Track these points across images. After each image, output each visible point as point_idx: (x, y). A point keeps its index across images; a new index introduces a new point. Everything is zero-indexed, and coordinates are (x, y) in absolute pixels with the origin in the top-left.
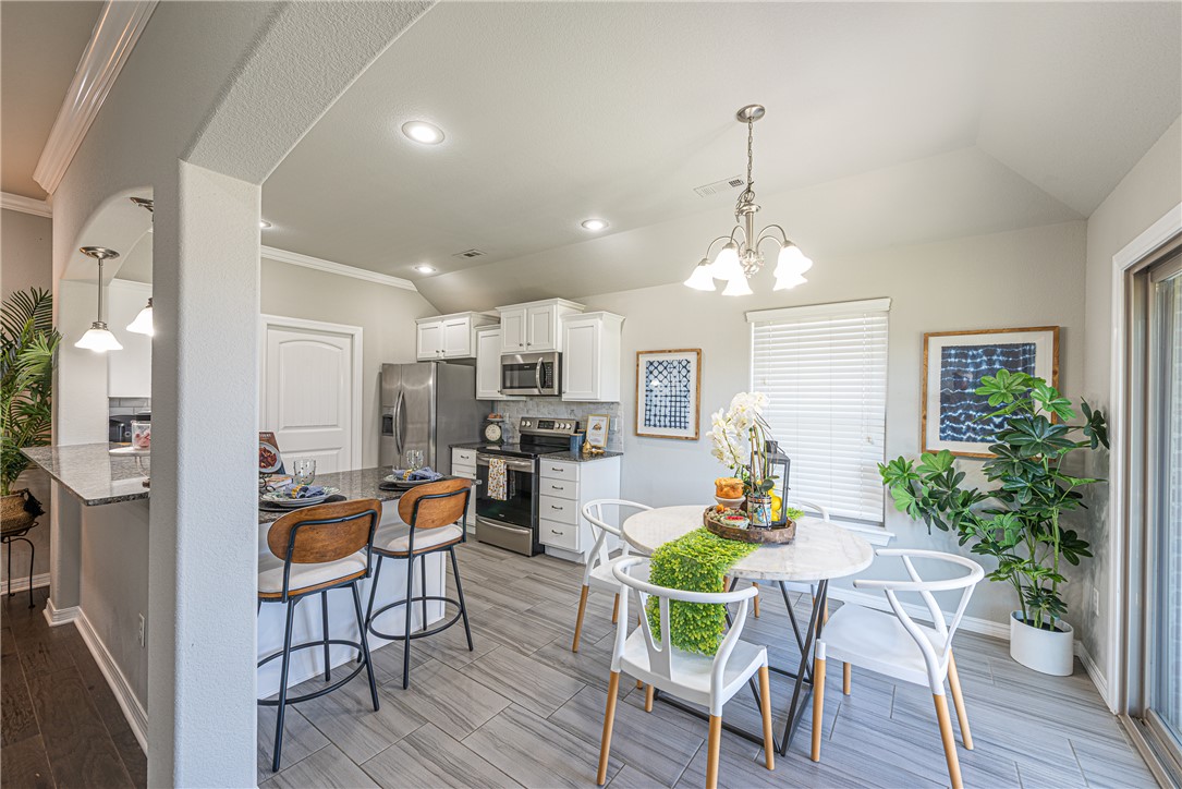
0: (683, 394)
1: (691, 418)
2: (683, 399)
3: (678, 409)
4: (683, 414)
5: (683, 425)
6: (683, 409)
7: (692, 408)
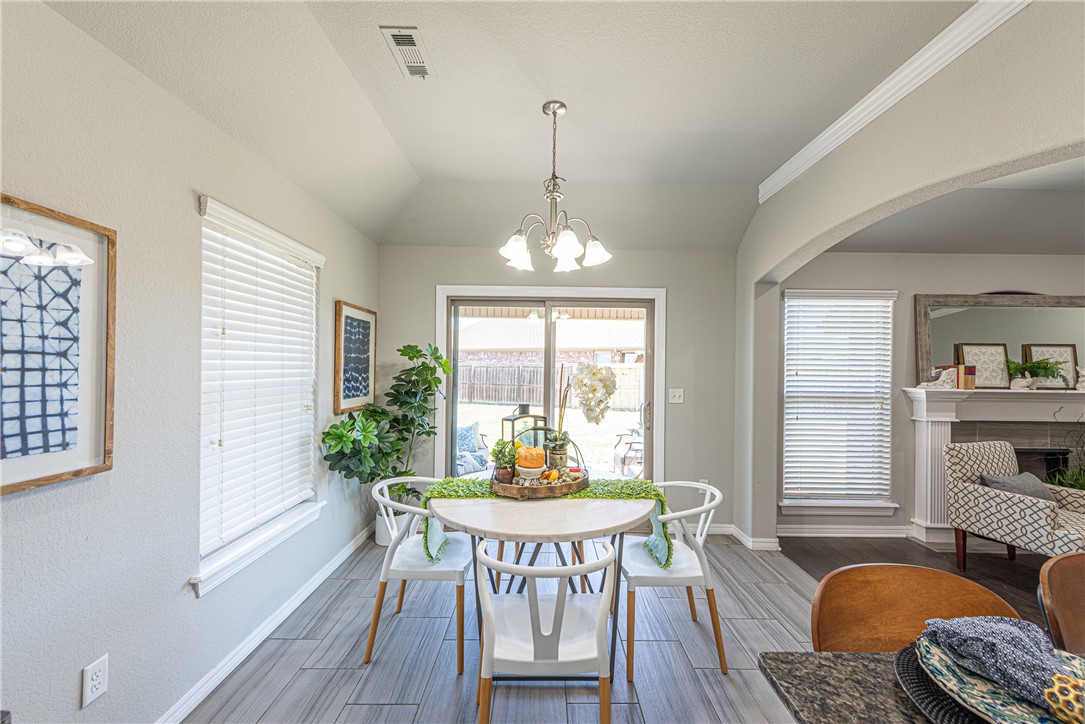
0: (52, 346)
1: (83, 415)
2: (52, 362)
3: (32, 393)
4: (53, 408)
5: (55, 438)
6: (53, 393)
7: (84, 387)
